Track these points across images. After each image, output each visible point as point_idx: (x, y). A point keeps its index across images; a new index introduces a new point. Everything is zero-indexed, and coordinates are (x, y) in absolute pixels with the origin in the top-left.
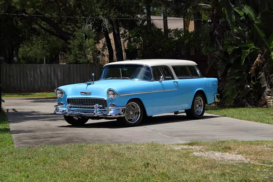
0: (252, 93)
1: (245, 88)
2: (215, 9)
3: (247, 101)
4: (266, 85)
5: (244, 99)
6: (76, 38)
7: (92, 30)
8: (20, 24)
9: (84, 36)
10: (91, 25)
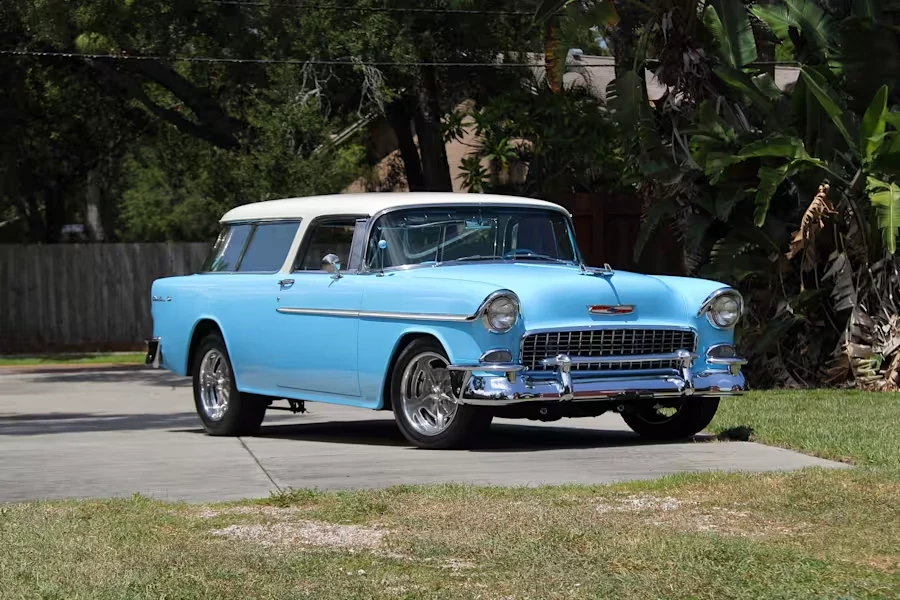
0: (804, 334)
1: (777, 315)
2: (667, 11)
3: (784, 367)
4: (851, 302)
5: (777, 358)
6: (260, 143)
7: (322, 112)
8: (52, 91)
9: (291, 133)
10: (317, 90)
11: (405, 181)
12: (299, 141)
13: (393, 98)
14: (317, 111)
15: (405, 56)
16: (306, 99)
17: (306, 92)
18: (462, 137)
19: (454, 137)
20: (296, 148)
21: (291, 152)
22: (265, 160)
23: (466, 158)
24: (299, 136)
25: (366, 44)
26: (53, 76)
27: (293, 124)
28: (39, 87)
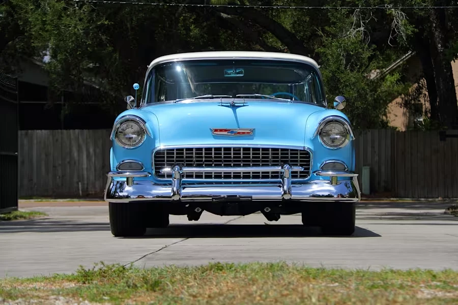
7: (364, 41)
8: (195, 31)
9: (343, 56)
10: (362, 28)
12: (348, 61)
13: (413, 32)
14: (361, 41)
16: (353, 34)
17: (354, 29)
20: (346, 65)
21: (343, 68)
24: (348, 57)
26: (196, 22)
27: (344, 50)
28: (188, 30)
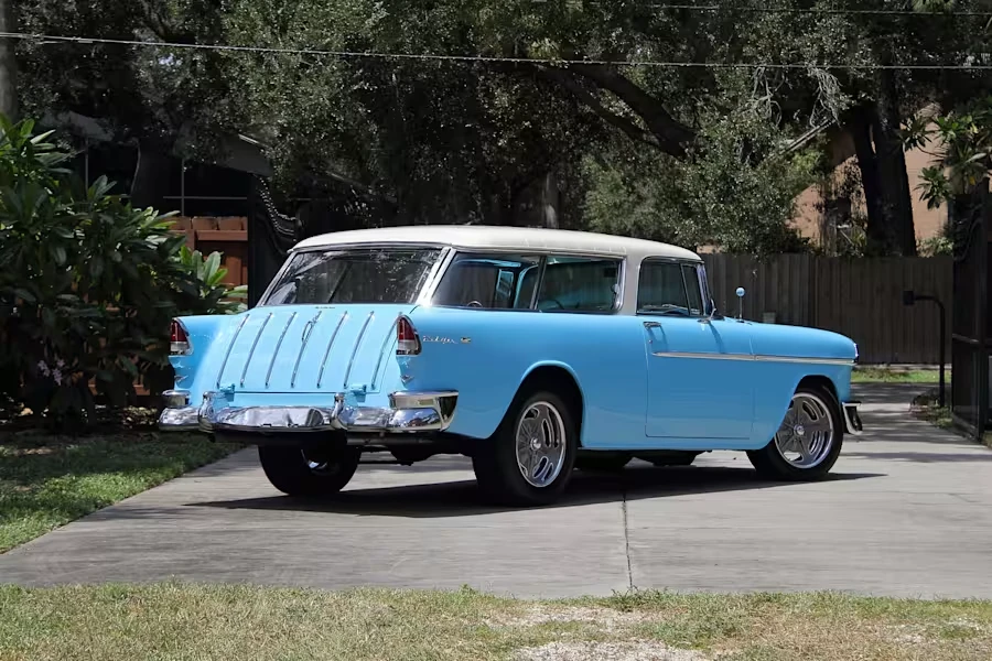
7: (773, 119)
8: (502, 99)
9: (738, 142)
10: (768, 97)
11: (862, 190)
12: (747, 150)
13: (848, 105)
14: (767, 119)
15: (862, 61)
16: (756, 108)
17: (756, 99)
18: (924, 145)
19: (915, 145)
20: (744, 157)
21: (738, 161)
22: (712, 170)
23: (928, 167)
24: (747, 145)
25: (822, 48)
26: (503, 83)
27: (741, 132)
28: (490, 96)
